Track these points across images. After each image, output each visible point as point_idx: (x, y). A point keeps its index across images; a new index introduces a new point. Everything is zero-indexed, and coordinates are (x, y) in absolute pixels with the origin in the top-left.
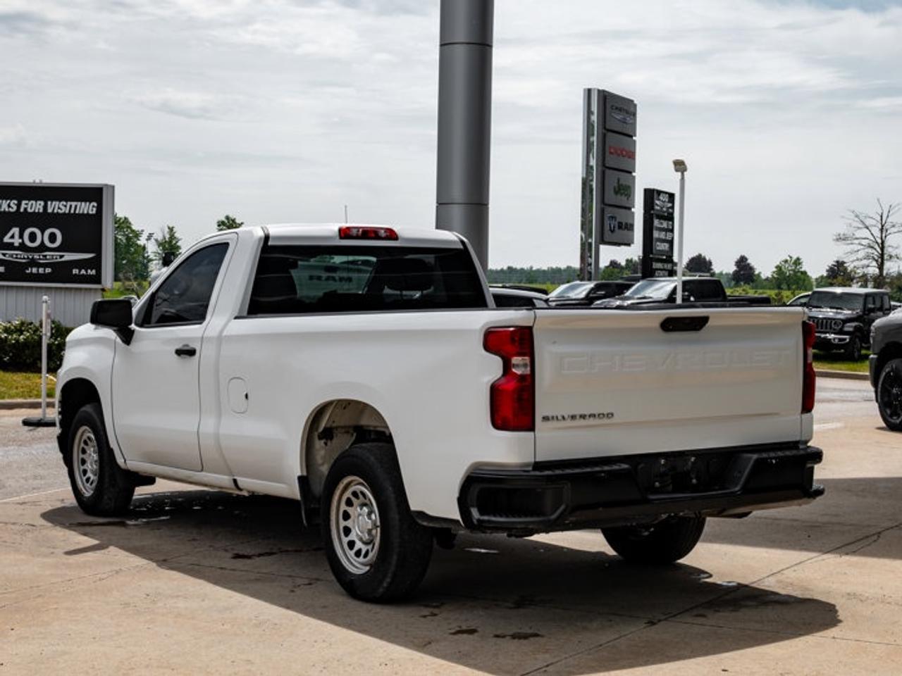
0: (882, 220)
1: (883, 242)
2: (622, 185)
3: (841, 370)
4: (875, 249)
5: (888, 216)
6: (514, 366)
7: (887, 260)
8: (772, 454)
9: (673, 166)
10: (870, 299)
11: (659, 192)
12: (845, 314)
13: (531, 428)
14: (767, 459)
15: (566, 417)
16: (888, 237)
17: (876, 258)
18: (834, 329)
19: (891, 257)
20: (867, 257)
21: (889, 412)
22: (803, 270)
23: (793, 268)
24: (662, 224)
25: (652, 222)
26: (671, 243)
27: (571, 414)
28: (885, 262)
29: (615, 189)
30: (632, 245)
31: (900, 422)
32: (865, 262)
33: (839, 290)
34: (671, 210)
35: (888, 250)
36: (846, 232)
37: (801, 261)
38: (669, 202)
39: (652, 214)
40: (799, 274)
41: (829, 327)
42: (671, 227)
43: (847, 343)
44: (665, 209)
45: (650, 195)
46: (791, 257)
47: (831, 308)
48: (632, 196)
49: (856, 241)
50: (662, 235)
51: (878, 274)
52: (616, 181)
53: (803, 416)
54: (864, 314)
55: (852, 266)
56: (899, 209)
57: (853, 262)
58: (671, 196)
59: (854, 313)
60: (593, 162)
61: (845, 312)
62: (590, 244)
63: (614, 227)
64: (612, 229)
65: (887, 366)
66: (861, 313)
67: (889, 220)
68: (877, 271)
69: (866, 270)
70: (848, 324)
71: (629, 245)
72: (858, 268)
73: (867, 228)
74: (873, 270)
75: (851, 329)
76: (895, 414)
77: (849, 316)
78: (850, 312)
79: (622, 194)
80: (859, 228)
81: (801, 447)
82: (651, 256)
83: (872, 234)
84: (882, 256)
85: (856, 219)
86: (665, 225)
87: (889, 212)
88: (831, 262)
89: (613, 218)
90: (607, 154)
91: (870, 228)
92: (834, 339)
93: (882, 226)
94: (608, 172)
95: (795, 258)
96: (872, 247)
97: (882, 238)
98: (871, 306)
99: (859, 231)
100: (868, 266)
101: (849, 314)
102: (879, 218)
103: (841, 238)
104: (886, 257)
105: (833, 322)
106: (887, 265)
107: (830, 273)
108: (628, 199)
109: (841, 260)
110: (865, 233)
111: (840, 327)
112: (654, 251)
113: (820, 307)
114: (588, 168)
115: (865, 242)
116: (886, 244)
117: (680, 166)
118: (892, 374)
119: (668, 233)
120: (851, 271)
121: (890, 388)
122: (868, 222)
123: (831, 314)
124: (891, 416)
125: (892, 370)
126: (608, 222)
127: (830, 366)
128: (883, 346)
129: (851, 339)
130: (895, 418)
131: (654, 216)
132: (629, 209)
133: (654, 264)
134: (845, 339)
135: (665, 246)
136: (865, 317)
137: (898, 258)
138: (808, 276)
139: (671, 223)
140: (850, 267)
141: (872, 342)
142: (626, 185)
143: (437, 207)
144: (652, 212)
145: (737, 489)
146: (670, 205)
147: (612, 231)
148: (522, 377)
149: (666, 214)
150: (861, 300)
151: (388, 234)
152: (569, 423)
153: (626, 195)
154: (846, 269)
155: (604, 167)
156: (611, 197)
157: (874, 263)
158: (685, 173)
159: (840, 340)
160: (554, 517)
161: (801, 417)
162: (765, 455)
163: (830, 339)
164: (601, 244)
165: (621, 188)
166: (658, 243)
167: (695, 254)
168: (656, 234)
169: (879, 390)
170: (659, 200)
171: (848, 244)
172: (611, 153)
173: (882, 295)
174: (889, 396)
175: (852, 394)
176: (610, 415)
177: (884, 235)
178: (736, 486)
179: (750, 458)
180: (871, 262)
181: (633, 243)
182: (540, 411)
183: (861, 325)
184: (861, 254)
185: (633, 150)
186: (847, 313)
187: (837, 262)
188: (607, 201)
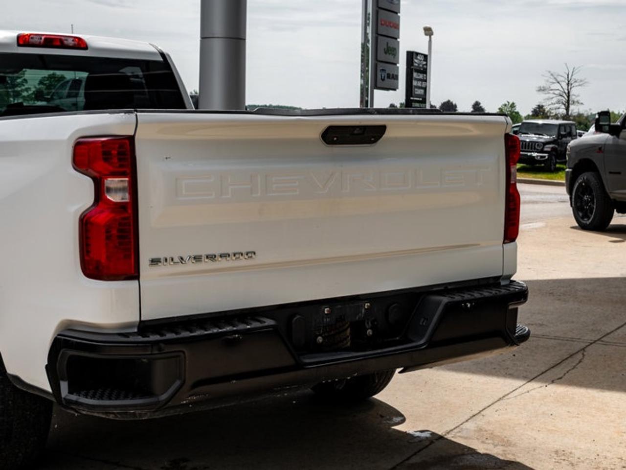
0: (568, 77)
1: (569, 92)
2: (390, 47)
3: (542, 178)
4: (564, 97)
5: (572, 75)
6: (109, 190)
7: (571, 104)
8: (467, 296)
9: (423, 31)
10: (563, 128)
11: (417, 54)
12: (545, 139)
13: (133, 274)
14: (459, 303)
15: (186, 258)
16: (572, 89)
17: (564, 103)
18: (538, 150)
19: (574, 102)
20: (558, 102)
21: (581, 214)
22: (516, 111)
23: (510, 109)
24: (419, 76)
25: (412, 74)
26: (425, 89)
27: (193, 254)
28: (570, 105)
29: (385, 49)
30: (397, 90)
31: (590, 224)
32: (557, 105)
33: (540, 122)
34: (425, 66)
35: (572, 98)
36: (545, 85)
37: (515, 105)
38: (424, 61)
39: (413, 69)
40: (514, 114)
41: (533, 147)
42: (425, 79)
43: (546, 159)
44: (421, 66)
45: (411, 55)
46: (508, 103)
47: (535, 134)
48: (397, 56)
49: (551, 92)
50: (419, 84)
51: (566, 114)
52: (386, 44)
53: (505, 246)
54: (558, 138)
55: (548, 108)
56: (579, 71)
57: (549, 105)
58: (426, 57)
59: (551, 137)
60: (369, 30)
61: (544, 137)
62: (367, 89)
63: (384, 77)
64: (383, 78)
65: (579, 178)
66: (556, 138)
67: (573, 77)
68: (565, 112)
69: (558, 111)
70: (547, 146)
71: (395, 90)
72: (552, 110)
73: (558, 82)
74: (562, 111)
75: (549, 150)
76: (586, 216)
77: (547, 140)
78: (548, 137)
79: (389, 54)
80: (553, 83)
81: (503, 283)
82: (411, 98)
83: (562, 87)
84: (568, 101)
85: (552, 77)
86: (421, 76)
87: (573, 72)
88: (535, 106)
89: (383, 70)
90: (379, 25)
91: (561, 83)
92: (537, 156)
93: (569, 81)
94: (380, 37)
95: (511, 103)
96: (561, 96)
97: (568, 90)
98: (563, 133)
99: (553, 85)
100: (559, 108)
101: (548, 139)
102: (566, 77)
103: (541, 90)
104: (570, 102)
105: (537, 144)
106: (572, 107)
107: (534, 113)
108: (394, 57)
109: (541, 104)
110: (557, 86)
111: (541, 148)
112: (413, 95)
113: (527, 134)
114: (365, 34)
115: (557, 92)
116: (571, 94)
117: (428, 31)
118: (583, 184)
119: (423, 83)
120: (548, 112)
121: (582, 196)
122: (559, 79)
123: (535, 139)
124: (583, 218)
125: (584, 181)
126: (380, 73)
127: (534, 175)
128: (577, 162)
129: (549, 156)
130: (586, 219)
131: (414, 70)
132: (395, 64)
133: (413, 104)
134: (545, 157)
135: (421, 92)
136: (559, 141)
137: (578, 103)
138: (520, 115)
139: (425, 75)
140: (547, 109)
141: (567, 158)
142: (393, 48)
143: (201, 41)
144: (412, 67)
145: (422, 342)
146: (425, 63)
147: (383, 80)
148: (121, 206)
149: (422, 69)
150: (556, 130)
151: (76, 43)
152: (191, 266)
153: (392, 55)
154: (544, 110)
155: (377, 34)
156: (382, 56)
157: (563, 106)
158: (432, 37)
159: (542, 157)
160: (164, 397)
161: (503, 247)
162: (457, 298)
163: (534, 157)
164: (375, 88)
165: (389, 49)
166: (416, 89)
167: (446, 100)
168: (415, 83)
169: (573, 197)
170: (417, 59)
171: (546, 93)
172: (382, 24)
173: (570, 125)
174: (581, 202)
175: (549, 197)
176: (251, 254)
177: (569, 88)
178: (421, 339)
179: (439, 303)
180: (561, 106)
181: (398, 88)
182: (146, 252)
183: (556, 146)
184: (554, 100)
185: (398, 23)
186: (546, 138)
187: (539, 106)
188: (379, 59)
